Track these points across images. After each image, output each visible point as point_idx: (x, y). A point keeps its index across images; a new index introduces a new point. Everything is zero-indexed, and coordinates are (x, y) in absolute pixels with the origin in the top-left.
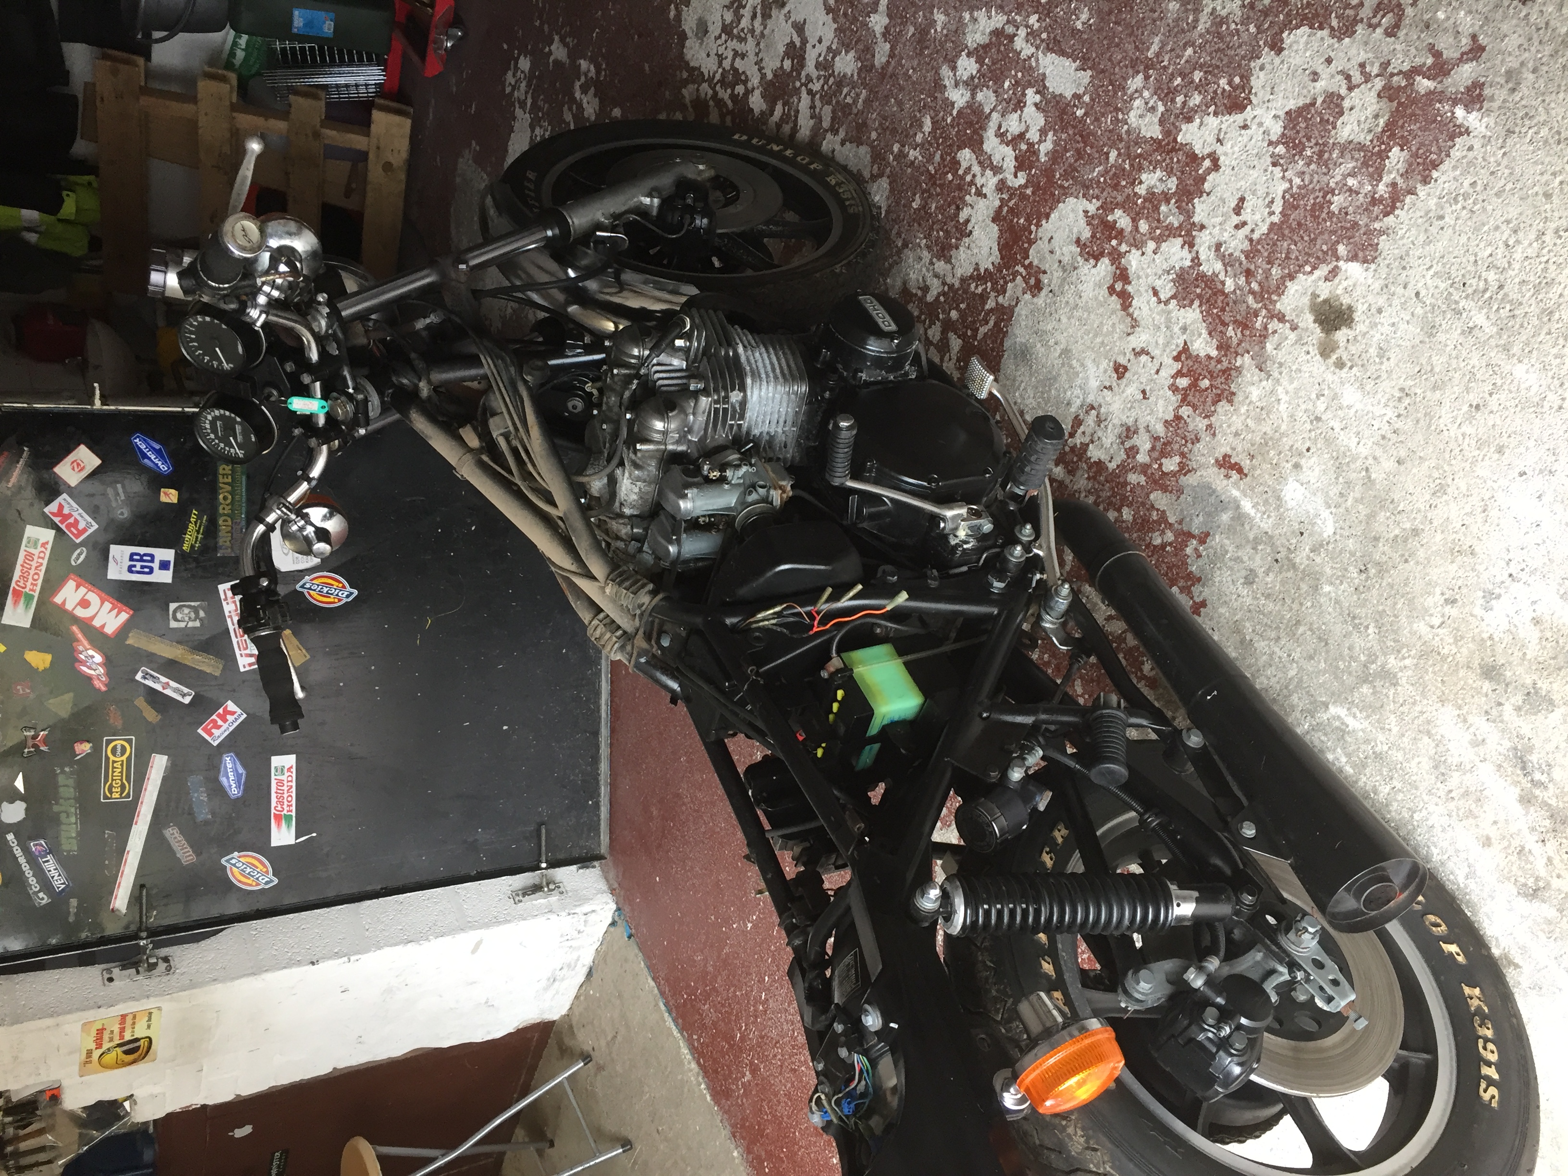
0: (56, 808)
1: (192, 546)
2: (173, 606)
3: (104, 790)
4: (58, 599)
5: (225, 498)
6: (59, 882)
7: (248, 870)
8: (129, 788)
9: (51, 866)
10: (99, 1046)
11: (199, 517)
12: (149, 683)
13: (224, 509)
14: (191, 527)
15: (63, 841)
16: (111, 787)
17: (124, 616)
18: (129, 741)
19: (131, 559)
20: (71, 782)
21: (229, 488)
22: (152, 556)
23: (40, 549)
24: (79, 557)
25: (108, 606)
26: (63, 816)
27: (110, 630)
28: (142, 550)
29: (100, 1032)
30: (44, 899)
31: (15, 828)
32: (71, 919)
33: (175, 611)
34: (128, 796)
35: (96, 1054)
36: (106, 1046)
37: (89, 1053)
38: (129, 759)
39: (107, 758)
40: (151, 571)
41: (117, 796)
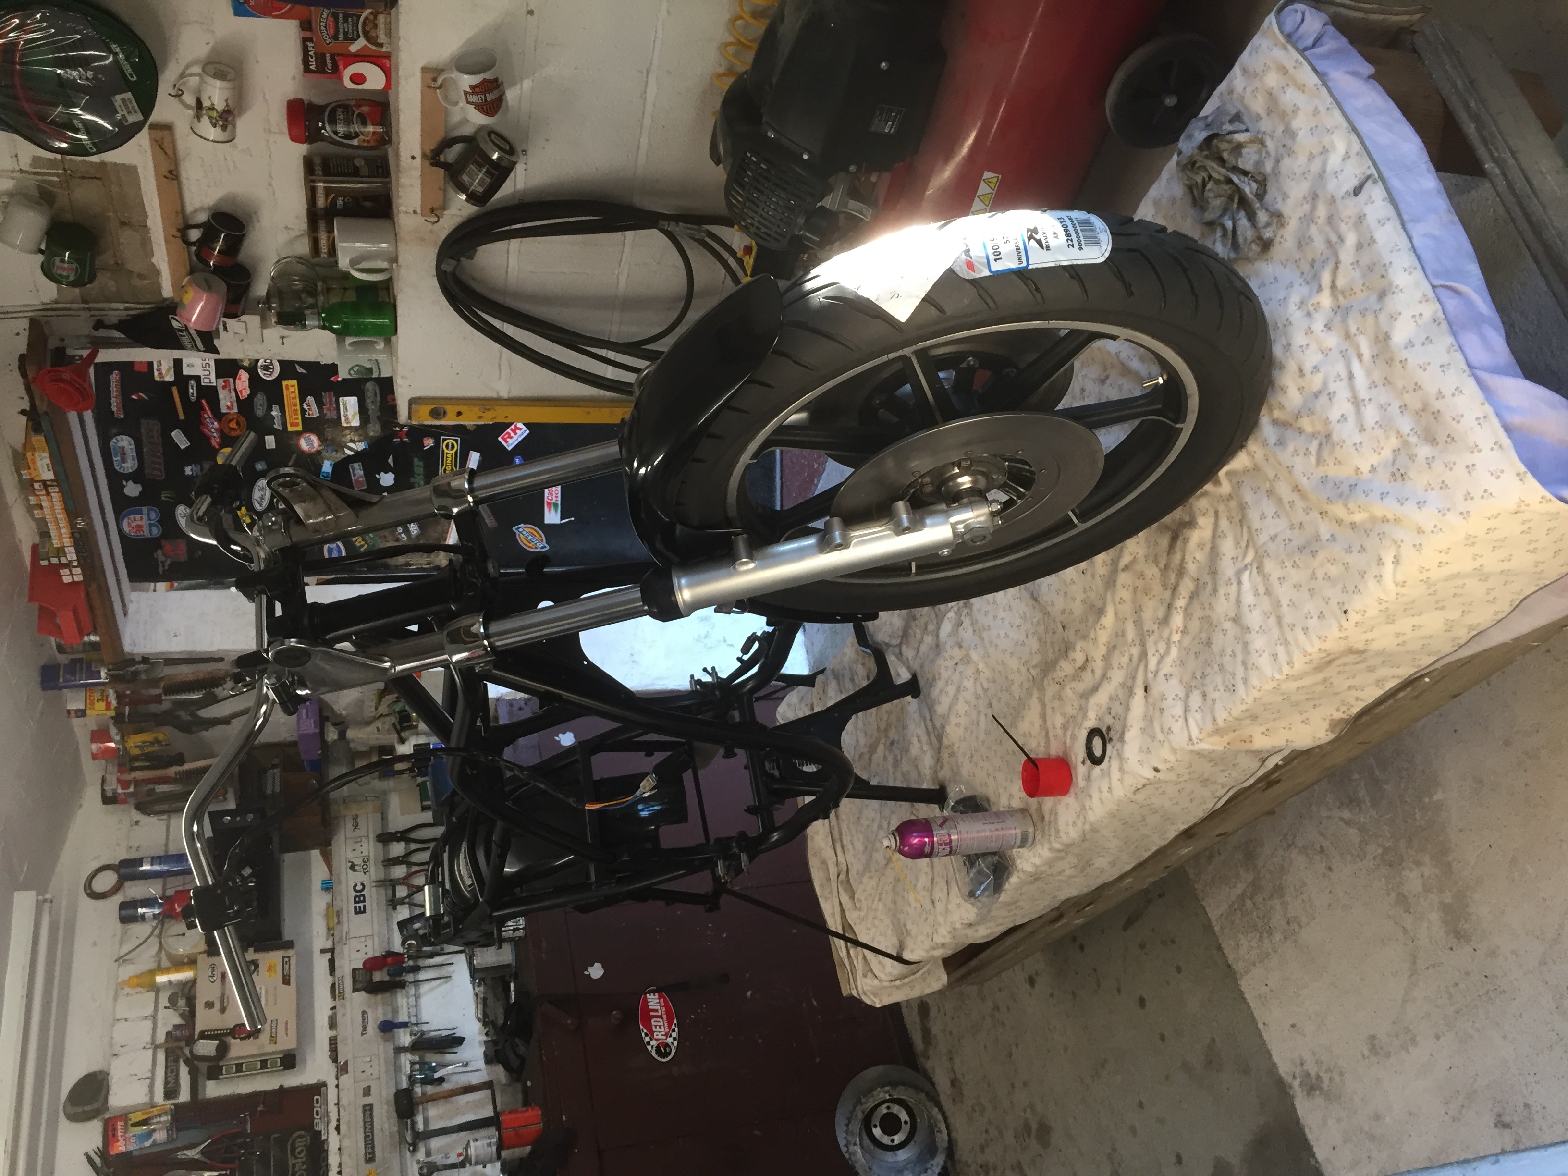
0: (412, 478)
3: (441, 471)
7: (530, 537)
16: (445, 470)
18: (456, 441)
20: (421, 464)
30: (404, 538)
31: (389, 489)
38: (456, 452)
39: (443, 451)
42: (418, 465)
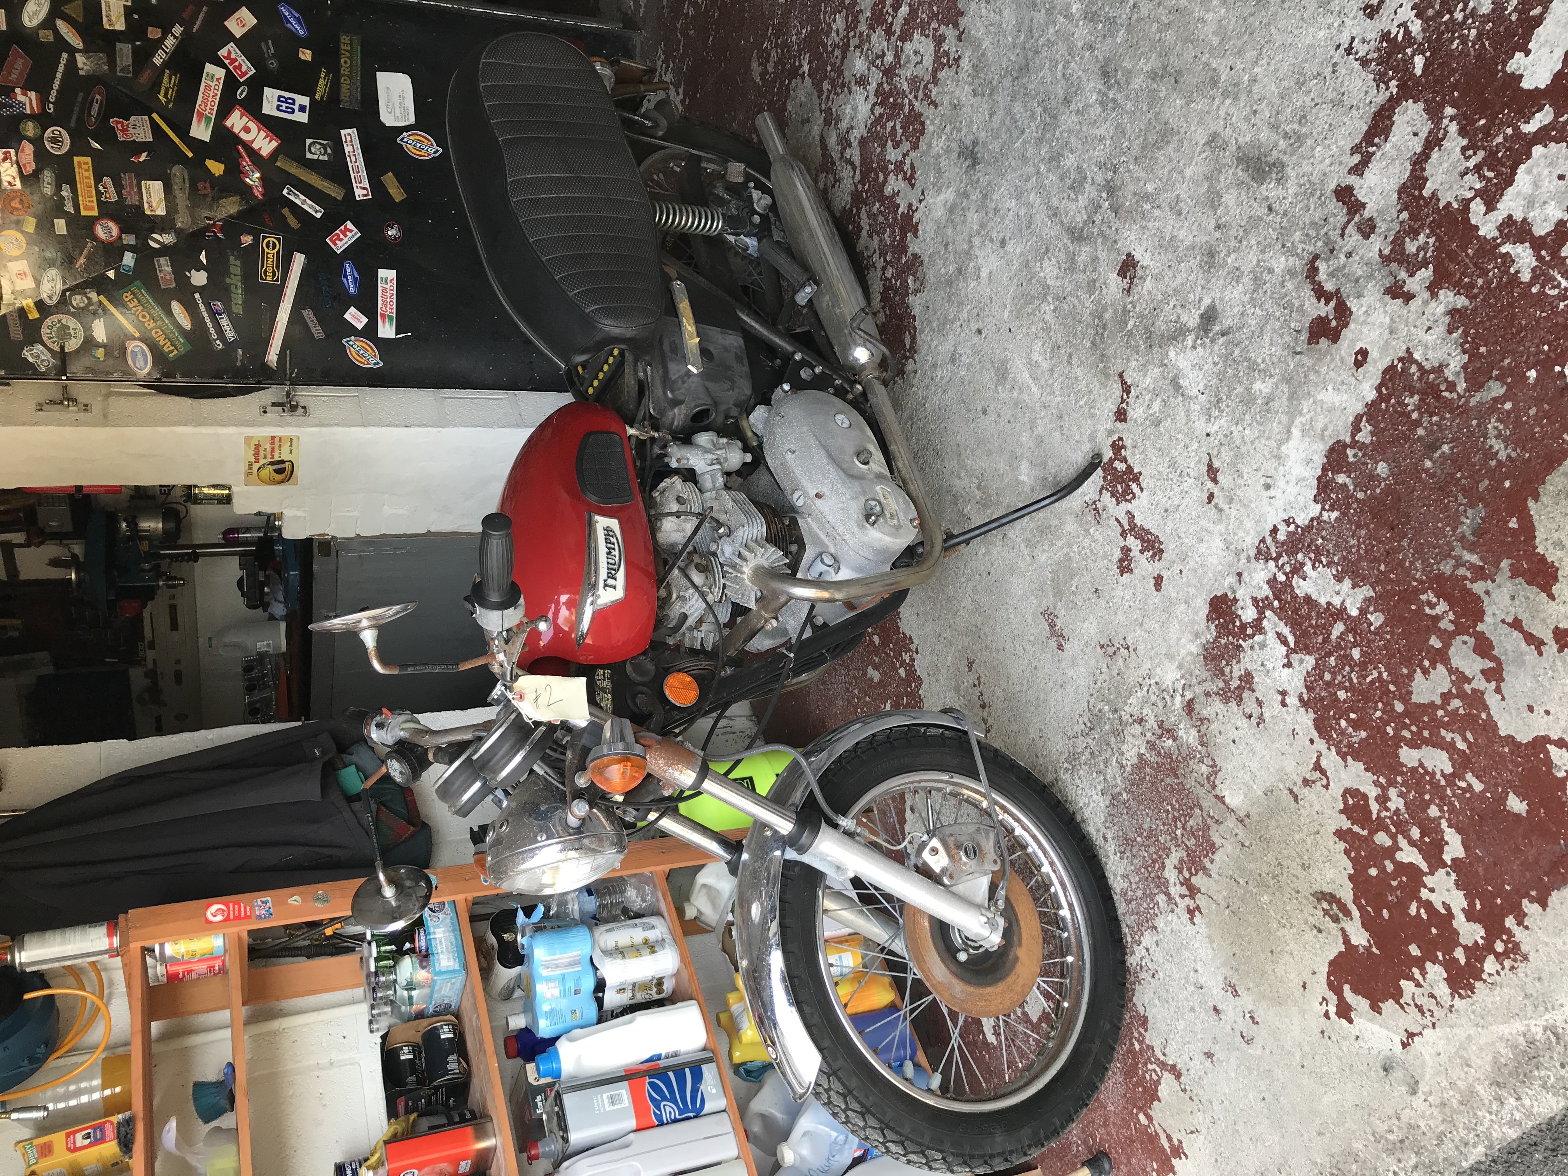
0: (228, 281)
1: (322, 97)
2: (309, 141)
3: (261, 272)
4: (228, 123)
5: (345, 62)
6: (230, 335)
7: (362, 352)
8: (279, 274)
9: (224, 321)
10: (257, 461)
11: (327, 74)
12: (292, 198)
13: (344, 70)
14: (321, 81)
15: (233, 306)
16: (266, 271)
17: (274, 144)
18: (279, 240)
19: (279, 100)
20: (238, 263)
21: (348, 54)
22: (294, 100)
23: (215, 83)
24: (242, 93)
25: (263, 134)
26: (233, 288)
27: (265, 152)
28: (287, 95)
29: (257, 447)
30: (219, 345)
31: (201, 289)
32: (239, 364)
33: (310, 146)
34: (277, 280)
35: (256, 467)
36: (262, 461)
37: (250, 465)
38: (278, 252)
39: (263, 250)
40: (293, 112)
41: (269, 278)
42: (235, 267)
